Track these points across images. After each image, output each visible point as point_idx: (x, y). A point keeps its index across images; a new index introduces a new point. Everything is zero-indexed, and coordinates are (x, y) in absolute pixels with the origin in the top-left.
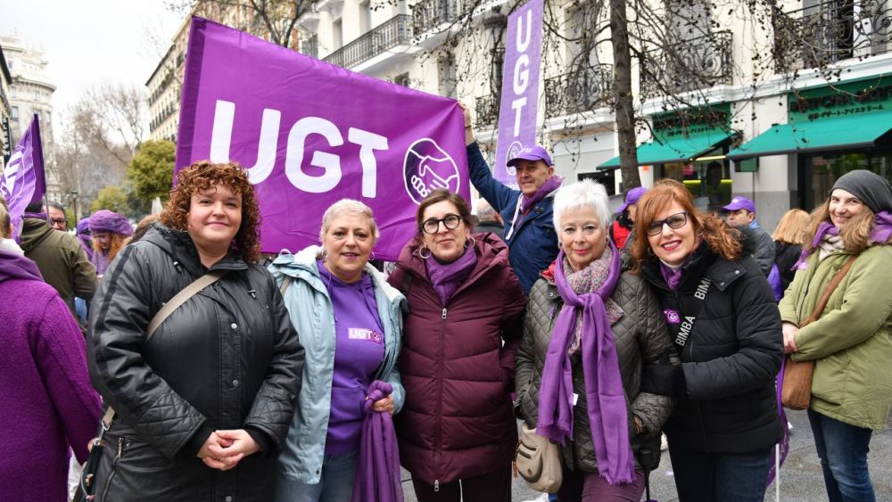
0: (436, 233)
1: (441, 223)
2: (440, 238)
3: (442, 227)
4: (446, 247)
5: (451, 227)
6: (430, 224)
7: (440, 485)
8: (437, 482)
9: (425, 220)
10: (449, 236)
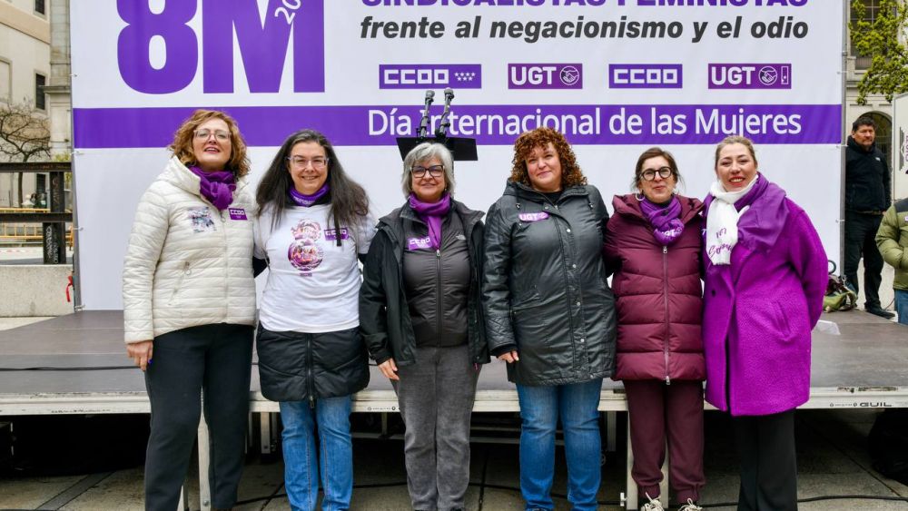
0: (653, 180)
1: (657, 173)
2: (655, 185)
3: (658, 176)
4: (660, 192)
5: (664, 176)
6: (648, 173)
7: (671, 380)
8: (668, 378)
9: (643, 170)
10: (662, 184)
